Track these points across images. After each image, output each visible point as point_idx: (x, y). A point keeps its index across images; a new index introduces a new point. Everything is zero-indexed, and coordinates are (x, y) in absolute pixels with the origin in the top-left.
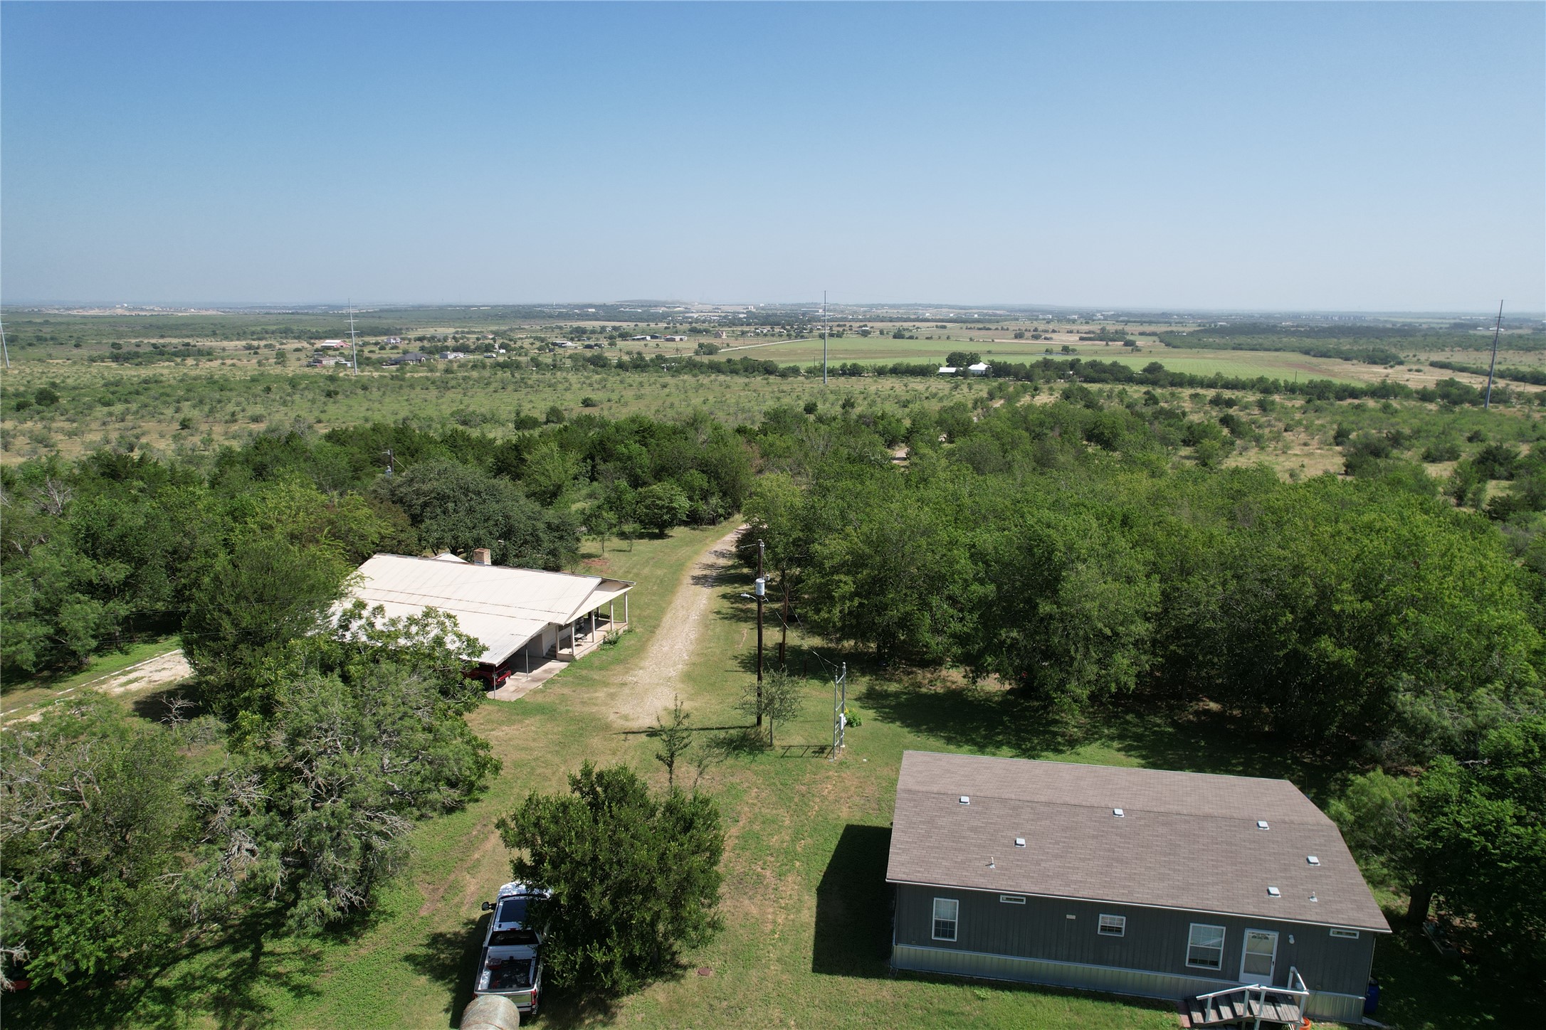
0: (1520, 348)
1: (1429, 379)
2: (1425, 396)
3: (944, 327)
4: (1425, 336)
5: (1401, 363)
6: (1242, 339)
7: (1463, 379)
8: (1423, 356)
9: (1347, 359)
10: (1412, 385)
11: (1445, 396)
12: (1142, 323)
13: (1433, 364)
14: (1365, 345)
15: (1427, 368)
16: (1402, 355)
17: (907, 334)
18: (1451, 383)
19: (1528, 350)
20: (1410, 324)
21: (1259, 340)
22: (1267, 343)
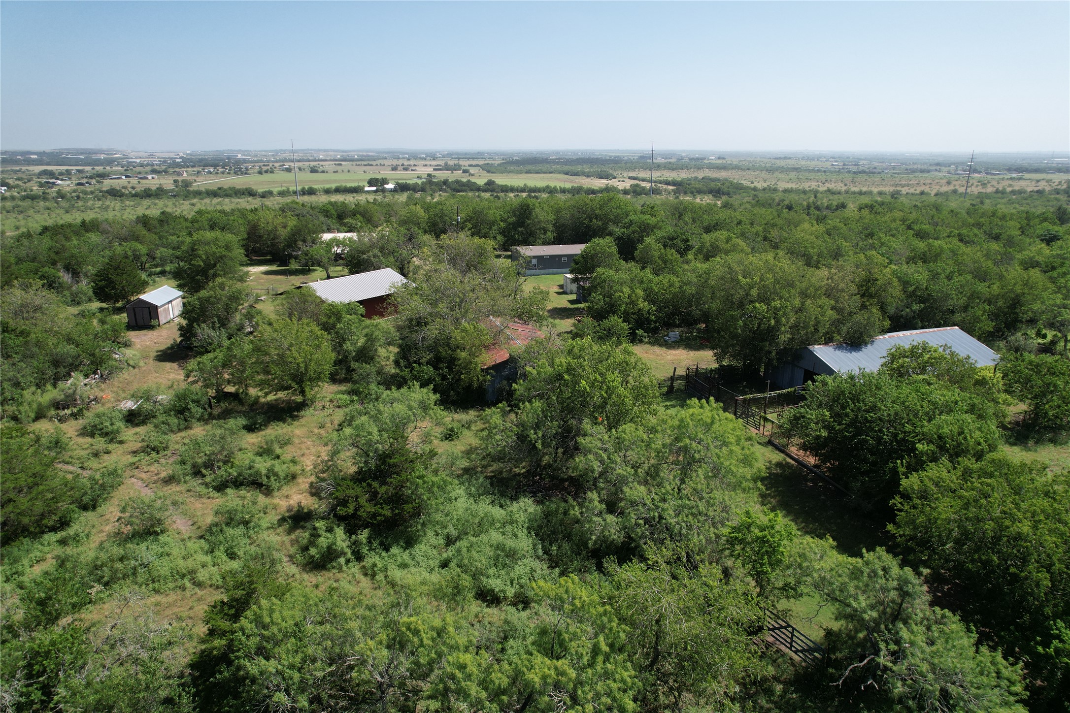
0: (669, 169)
1: (627, 184)
2: (626, 192)
3: (341, 165)
4: (626, 163)
5: (615, 178)
6: (529, 167)
7: (643, 184)
8: (625, 174)
9: (588, 176)
10: (620, 188)
11: (634, 192)
12: (468, 159)
13: (630, 178)
14: (596, 168)
15: (627, 180)
16: (615, 174)
17: (320, 170)
18: (637, 185)
19: (673, 170)
20: (618, 157)
21: (539, 167)
22: (544, 169)
